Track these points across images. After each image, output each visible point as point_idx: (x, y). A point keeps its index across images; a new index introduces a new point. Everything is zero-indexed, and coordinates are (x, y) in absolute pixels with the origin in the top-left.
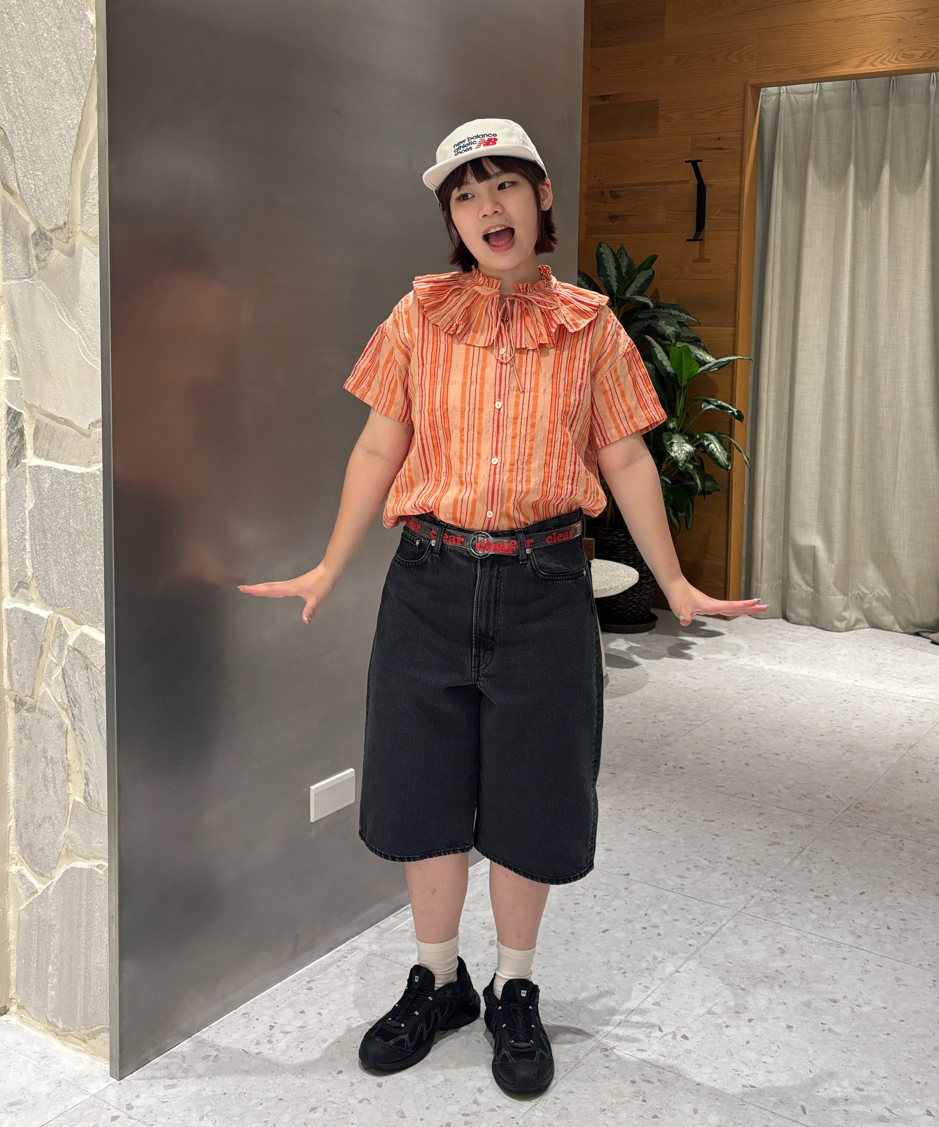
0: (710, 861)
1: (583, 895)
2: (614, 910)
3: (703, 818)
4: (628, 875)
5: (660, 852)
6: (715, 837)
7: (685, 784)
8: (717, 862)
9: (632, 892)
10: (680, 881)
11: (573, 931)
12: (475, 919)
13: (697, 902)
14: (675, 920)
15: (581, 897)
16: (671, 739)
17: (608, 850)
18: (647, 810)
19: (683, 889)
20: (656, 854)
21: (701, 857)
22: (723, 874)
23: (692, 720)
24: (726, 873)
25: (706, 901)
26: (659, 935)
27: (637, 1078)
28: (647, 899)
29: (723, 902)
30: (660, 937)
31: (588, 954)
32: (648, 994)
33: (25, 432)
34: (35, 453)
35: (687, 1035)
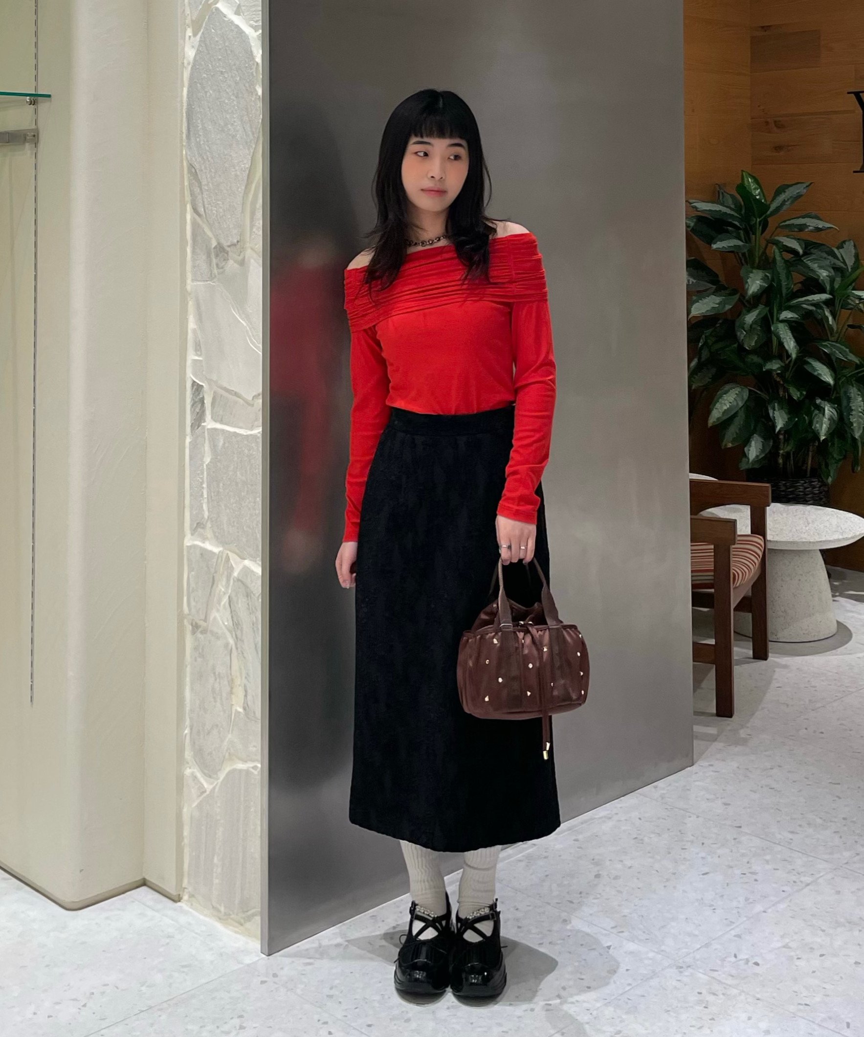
0: (824, 820)
1: (692, 842)
2: (719, 857)
3: (829, 781)
4: (740, 827)
5: (777, 809)
6: (837, 799)
7: (821, 748)
8: (831, 821)
9: (740, 842)
10: (789, 835)
11: (675, 871)
12: (586, 855)
13: (800, 854)
14: (775, 869)
15: (689, 843)
16: (819, 705)
17: (725, 804)
18: (774, 770)
19: (790, 843)
20: (773, 810)
21: (816, 816)
22: (835, 832)
23: (846, 687)
24: (838, 832)
25: (811, 854)
26: (756, 880)
27: (704, 991)
28: (753, 849)
29: (826, 857)
30: (756, 882)
31: (684, 891)
32: (732, 927)
33: (205, 402)
34: (212, 418)
35: (759, 962)
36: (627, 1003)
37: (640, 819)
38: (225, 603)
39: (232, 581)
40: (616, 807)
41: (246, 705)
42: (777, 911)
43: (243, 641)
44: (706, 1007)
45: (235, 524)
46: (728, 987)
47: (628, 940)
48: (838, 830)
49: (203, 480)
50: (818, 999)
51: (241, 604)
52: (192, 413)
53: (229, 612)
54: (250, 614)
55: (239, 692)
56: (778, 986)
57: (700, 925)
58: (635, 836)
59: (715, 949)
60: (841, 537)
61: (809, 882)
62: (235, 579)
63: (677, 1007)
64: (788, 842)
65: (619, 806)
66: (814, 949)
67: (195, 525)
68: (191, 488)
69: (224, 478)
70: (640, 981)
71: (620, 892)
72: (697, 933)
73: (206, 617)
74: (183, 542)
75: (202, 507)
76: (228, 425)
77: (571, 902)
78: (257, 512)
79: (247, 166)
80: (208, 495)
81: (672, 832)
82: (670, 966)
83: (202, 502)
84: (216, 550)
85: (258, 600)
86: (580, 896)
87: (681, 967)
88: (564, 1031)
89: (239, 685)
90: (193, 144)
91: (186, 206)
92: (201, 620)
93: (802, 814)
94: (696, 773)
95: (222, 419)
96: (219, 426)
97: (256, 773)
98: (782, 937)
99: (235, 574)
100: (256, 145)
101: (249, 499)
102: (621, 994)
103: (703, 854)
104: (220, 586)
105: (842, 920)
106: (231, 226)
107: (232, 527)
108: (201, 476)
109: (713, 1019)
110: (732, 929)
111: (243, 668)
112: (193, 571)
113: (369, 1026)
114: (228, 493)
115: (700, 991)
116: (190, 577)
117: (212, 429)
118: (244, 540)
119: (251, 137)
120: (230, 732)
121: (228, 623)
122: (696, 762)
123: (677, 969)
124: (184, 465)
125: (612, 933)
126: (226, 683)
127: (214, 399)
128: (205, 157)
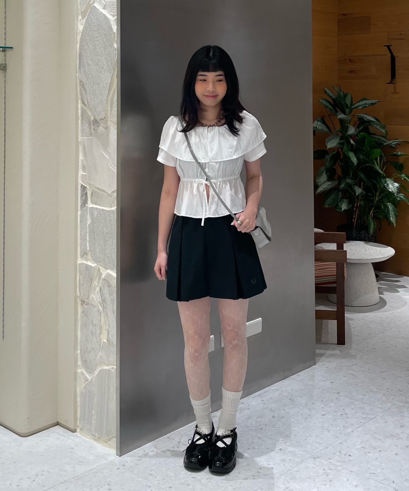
0: (378, 389)
1: (317, 400)
2: (330, 407)
3: (380, 371)
4: (339, 393)
5: (356, 384)
6: (384, 379)
7: (375, 356)
8: (381, 390)
10: (362, 397)
11: (310, 414)
12: (267, 407)
13: (368, 405)
14: (356, 412)
16: (373, 336)
17: (332, 382)
18: (354, 367)
20: (354, 385)
21: (374, 387)
23: (385, 327)
25: (372, 405)
26: (348, 417)
27: (326, 468)
28: (346, 403)
29: (380, 406)
30: (348, 418)
31: (315, 423)
32: (337, 439)
33: (88, 194)
34: (91, 202)
35: (351, 455)
36: (290, 474)
37: (292, 390)
38: (98, 290)
39: (101, 280)
40: (280, 385)
41: (108, 339)
42: (358, 431)
43: (107, 308)
44: (327, 476)
45: (103, 253)
46: (337, 466)
47: (290, 446)
48: (384, 394)
49: (87, 232)
50: (379, 471)
51: (106, 291)
52: (81, 200)
53: (100, 294)
54: (111, 295)
55: (105, 333)
56: (360, 465)
57: (323, 439)
58: (290, 398)
59: (331, 449)
60: (382, 257)
61: (372, 418)
62: (103, 279)
63: (314, 476)
64: (362, 400)
65: (281, 384)
66: (376, 448)
67: (83, 254)
68: (81, 235)
69: (97, 231)
70: (296, 465)
71: (284, 424)
72: (321, 442)
73: (88, 297)
74: (77, 262)
75: (87, 244)
76: (99, 205)
77: (262, 429)
78: (114, 247)
79: (109, 82)
80: (89, 239)
81: (307, 396)
82: (310, 457)
83: (86, 242)
84: (93, 265)
85: (114, 288)
86: (265, 426)
87: (315, 458)
88: (261, 488)
89: (105, 330)
90: (82, 71)
91: (78, 101)
92: (86, 299)
93: (368, 387)
94: (317, 368)
95: (96, 202)
96: (94, 206)
97: (113, 370)
98: (361, 443)
99: (103, 277)
100: (113, 72)
101: (109, 241)
102: (288, 471)
103: (322, 406)
104: (95, 283)
105: (388, 435)
106: (101, 111)
107: (101, 254)
108: (86, 230)
109: (331, 481)
110: (338, 440)
111: (107, 321)
112: (82, 275)
113: (170, 487)
114: (99, 238)
115: (324, 469)
116: (80, 278)
117: (91, 207)
118: (107, 260)
119: (111, 68)
120: (101, 351)
121: (99, 300)
122: (317, 363)
123: (313, 458)
124: (77, 225)
125: (281, 443)
126: (98, 328)
127: (92, 194)
128: (88, 78)
